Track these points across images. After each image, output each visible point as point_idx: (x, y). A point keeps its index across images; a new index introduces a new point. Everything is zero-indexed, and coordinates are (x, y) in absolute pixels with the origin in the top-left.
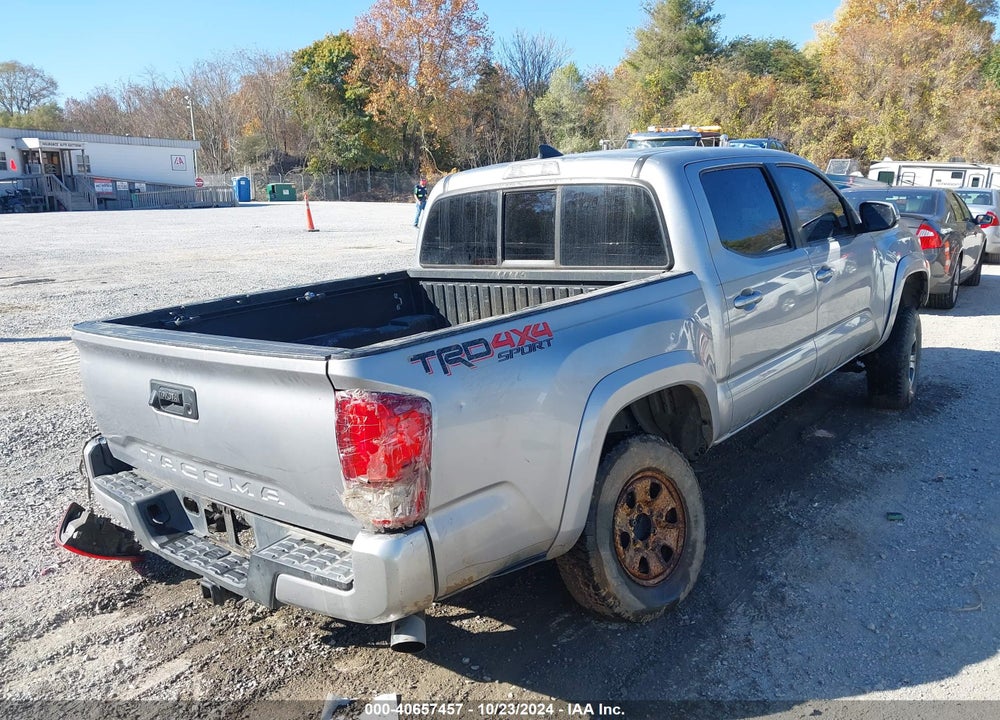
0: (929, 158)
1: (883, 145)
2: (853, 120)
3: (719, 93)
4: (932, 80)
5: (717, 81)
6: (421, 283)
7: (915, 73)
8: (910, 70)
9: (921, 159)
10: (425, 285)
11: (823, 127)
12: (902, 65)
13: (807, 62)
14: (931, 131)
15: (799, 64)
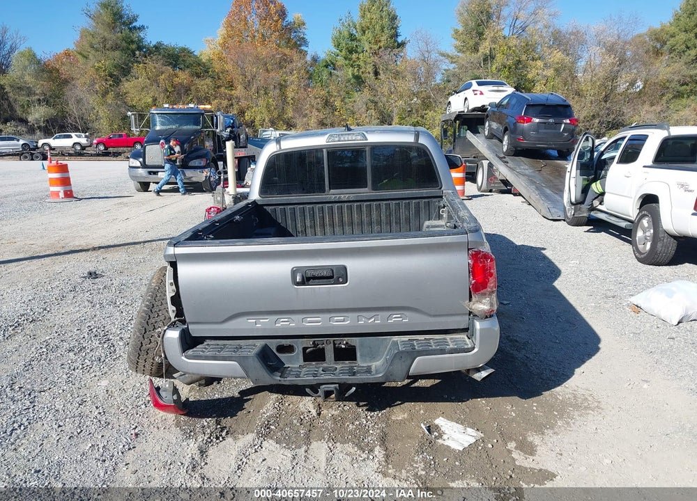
0: (291, 129)
1: (264, 120)
2: (243, 103)
3: (155, 81)
4: (285, 81)
5: (152, 72)
6: (265, 207)
7: (276, 76)
8: (272, 74)
9: (286, 130)
10: (269, 209)
11: (226, 107)
12: (267, 71)
13: (204, 63)
14: (290, 113)
15: (199, 65)
